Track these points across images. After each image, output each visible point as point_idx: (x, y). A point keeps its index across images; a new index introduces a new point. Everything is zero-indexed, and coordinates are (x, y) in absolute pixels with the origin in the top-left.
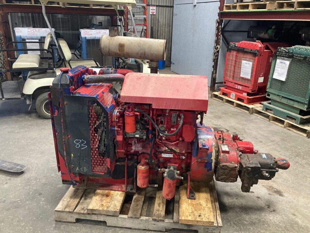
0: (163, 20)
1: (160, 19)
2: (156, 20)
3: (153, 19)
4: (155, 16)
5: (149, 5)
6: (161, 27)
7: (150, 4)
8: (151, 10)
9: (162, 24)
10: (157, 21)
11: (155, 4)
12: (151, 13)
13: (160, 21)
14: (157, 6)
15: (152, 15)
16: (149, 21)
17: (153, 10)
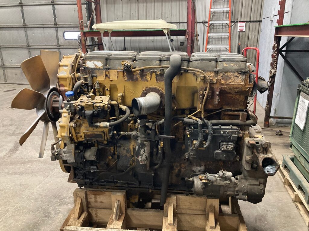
0: (254, 37)
1: (250, 36)
2: (245, 37)
3: (242, 36)
4: (244, 33)
5: (237, 22)
7: (239, 20)
8: (239, 26)
9: (252, 41)
10: (246, 39)
11: (245, 20)
12: (239, 30)
13: (251, 38)
14: (247, 22)
15: (240, 32)
16: (236, 38)
17: (241, 26)
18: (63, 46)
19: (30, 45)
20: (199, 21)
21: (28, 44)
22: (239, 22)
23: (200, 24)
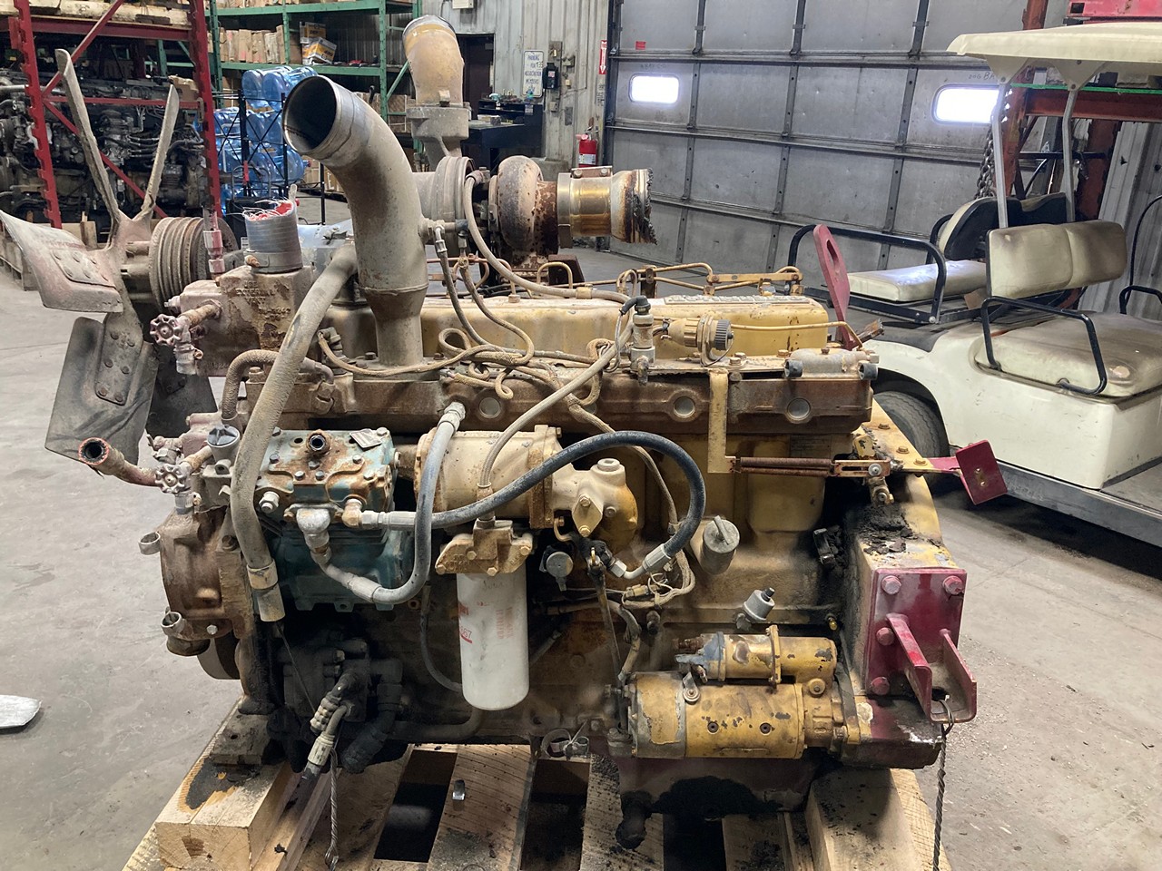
18: (917, 147)
19: (795, 133)
21: (788, 128)
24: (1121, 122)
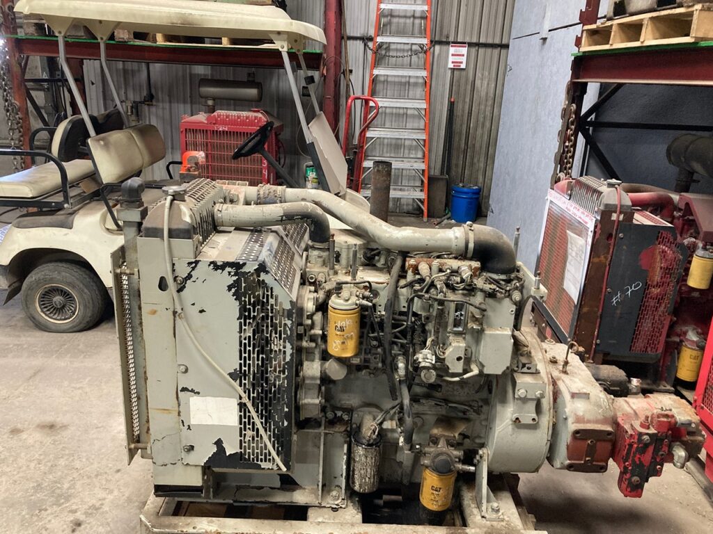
0: (488, 84)
1: (478, 82)
2: (466, 83)
3: (459, 81)
4: (464, 73)
5: (448, 43)
6: (479, 104)
7: (451, 39)
8: (453, 55)
9: (483, 94)
10: (469, 87)
11: (467, 40)
12: (451, 65)
13: (479, 86)
14: (470, 45)
15: (453, 70)
16: (444, 85)
17: (457, 56)
20: (352, 35)
22: (452, 43)
23: (355, 42)
24: (82, 59)
